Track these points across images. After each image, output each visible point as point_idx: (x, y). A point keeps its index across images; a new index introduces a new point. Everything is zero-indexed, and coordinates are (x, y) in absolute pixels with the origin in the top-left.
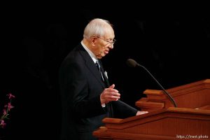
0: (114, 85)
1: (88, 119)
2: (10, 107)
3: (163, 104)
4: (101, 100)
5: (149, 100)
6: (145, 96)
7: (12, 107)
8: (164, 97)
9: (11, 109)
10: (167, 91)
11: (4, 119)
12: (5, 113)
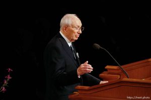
0: (87, 62)
1: (65, 87)
2: (9, 78)
3: (119, 76)
4: (78, 72)
5: (109, 73)
6: (106, 70)
7: (10, 78)
8: (120, 71)
9: (10, 79)
10: (122, 67)
11: (5, 87)
12: (5, 82)
